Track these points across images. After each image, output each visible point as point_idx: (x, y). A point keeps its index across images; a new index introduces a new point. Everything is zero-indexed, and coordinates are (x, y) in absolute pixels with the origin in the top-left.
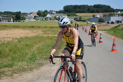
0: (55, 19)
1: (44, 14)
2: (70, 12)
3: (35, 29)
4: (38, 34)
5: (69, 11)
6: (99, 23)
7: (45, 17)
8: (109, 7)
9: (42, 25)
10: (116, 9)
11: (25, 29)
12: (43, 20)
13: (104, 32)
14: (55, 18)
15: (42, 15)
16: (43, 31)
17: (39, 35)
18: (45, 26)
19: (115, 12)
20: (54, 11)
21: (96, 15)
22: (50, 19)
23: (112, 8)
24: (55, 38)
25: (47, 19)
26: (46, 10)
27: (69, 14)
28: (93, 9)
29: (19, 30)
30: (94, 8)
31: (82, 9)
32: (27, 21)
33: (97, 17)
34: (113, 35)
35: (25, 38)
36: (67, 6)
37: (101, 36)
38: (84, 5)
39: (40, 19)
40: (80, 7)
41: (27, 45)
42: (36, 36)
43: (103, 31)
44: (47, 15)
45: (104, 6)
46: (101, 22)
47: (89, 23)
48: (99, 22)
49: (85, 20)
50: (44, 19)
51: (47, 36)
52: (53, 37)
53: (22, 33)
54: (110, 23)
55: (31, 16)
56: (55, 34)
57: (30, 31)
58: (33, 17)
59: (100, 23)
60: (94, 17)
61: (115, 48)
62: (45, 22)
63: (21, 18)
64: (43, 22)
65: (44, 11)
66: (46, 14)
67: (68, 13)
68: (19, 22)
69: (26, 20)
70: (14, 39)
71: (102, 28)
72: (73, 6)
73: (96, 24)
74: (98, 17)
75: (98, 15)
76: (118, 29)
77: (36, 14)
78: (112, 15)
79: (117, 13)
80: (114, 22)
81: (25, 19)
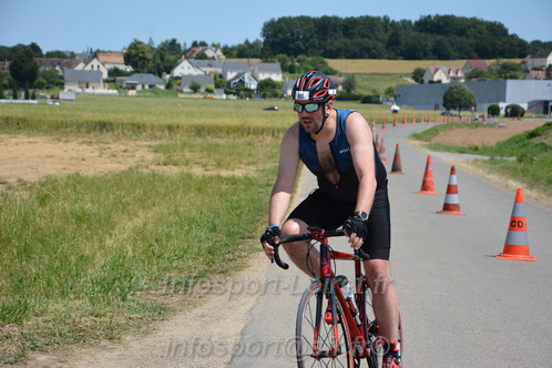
0: (217, 86)
1: (162, 59)
2: (296, 52)
3: (118, 139)
4: (131, 162)
5: (291, 45)
6: (444, 110)
7: (168, 76)
8: (497, 30)
9: (154, 119)
10: (536, 43)
11: (64, 139)
12: (154, 92)
13: (472, 157)
14: (220, 83)
15: (151, 64)
16: (161, 146)
17: (140, 170)
18: (168, 121)
19: (528, 59)
20: (216, 46)
21: (432, 70)
22: (191, 88)
23: (513, 36)
24: (224, 187)
25: (175, 86)
26: (174, 41)
27: (290, 63)
28: (414, 38)
29: (31, 139)
30: (421, 31)
31: (359, 40)
32: (73, 97)
33: (436, 79)
34: (514, 173)
35: (67, 185)
36: (282, 20)
37: (454, 177)
38: (368, 18)
39: (139, 87)
40: (349, 27)
41: (81, 218)
42: (124, 172)
43: (466, 156)
44: (175, 64)
45: (474, 23)
46: (454, 108)
47: (395, 111)
48: (448, 109)
49: (371, 94)
50: (162, 87)
51: (182, 174)
52: (211, 178)
53: (52, 157)
54: (502, 112)
55: (95, 68)
56: (219, 165)
57: (91, 148)
58: (105, 76)
59: (452, 112)
60: (422, 82)
61: (519, 238)
62: (164, 99)
63: (42, 80)
64: (156, 100)
65: (164, 44)
66: (172, 58)
67: (285, 56)
68: (27, 98)
69: (67, 87)
70: (9, 188)
71: (459, 136)
72: (315, 20)
73: (432, 118)
74: (439, 82)
75: (443, 73)
76: (543, 144)
77: (121, 59)
78: (512, 73)
79: (538, 62)
80: (525, 106)
81: (61, 85)
